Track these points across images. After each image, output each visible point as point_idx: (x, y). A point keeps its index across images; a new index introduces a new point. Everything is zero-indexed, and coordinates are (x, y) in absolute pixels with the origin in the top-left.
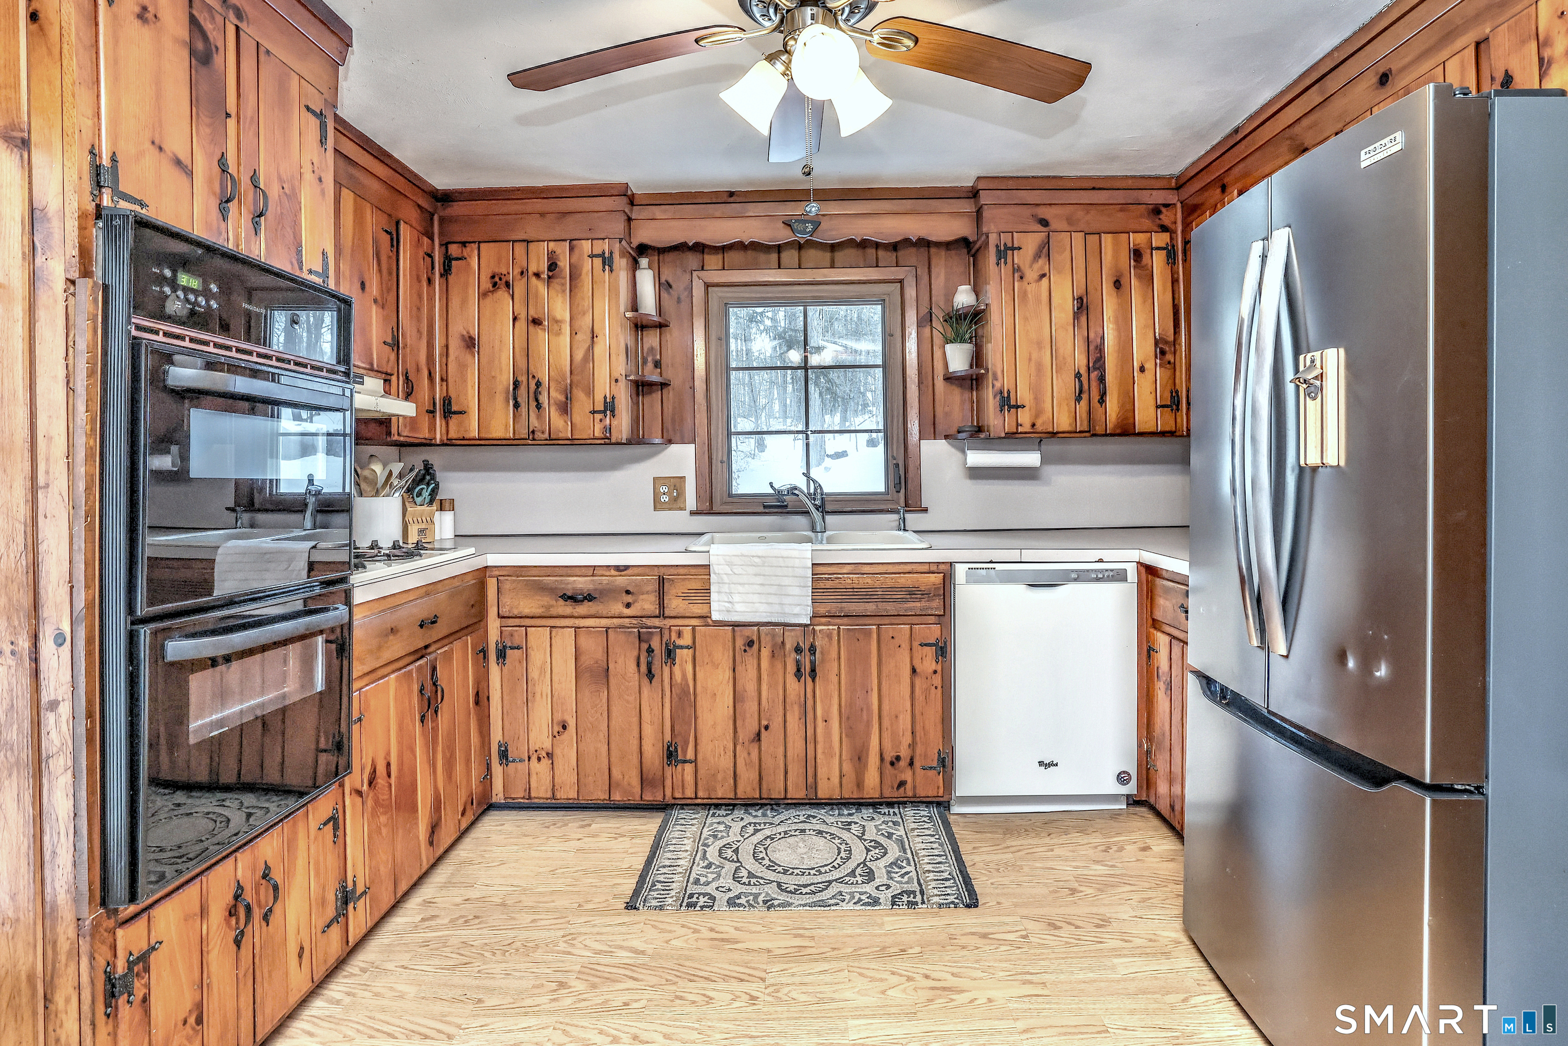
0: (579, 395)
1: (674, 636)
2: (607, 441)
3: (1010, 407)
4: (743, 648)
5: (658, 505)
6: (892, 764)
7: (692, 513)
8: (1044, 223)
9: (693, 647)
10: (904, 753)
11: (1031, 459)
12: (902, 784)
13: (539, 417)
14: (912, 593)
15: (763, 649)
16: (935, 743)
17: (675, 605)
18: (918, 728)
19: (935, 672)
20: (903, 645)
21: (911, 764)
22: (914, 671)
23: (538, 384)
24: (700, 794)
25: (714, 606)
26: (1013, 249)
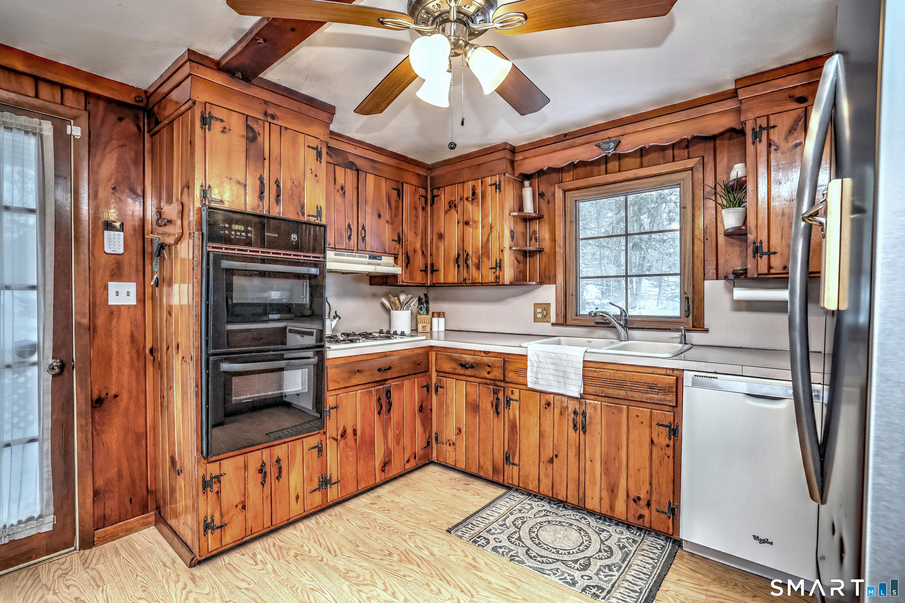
0: (485, 259)
1: (510, 393)
2: (497, 283)
4: (545, 406)
5: (536, 320)
6: (635, 501)
7: (553, 324)
9: (519, 401)
10: (643, 495)
12: (641, 516)
13: (468, 272)
14: (652, 387)
15: (556, 409)
16: (667, 494)
17: (510, 375)
18: (654, 481)
19: (668, 446)
20: (644, 422)
21: (649, 505)
22: (652, 442)
23: (468, 255)
24: (521, 485)
25: (529, 379)
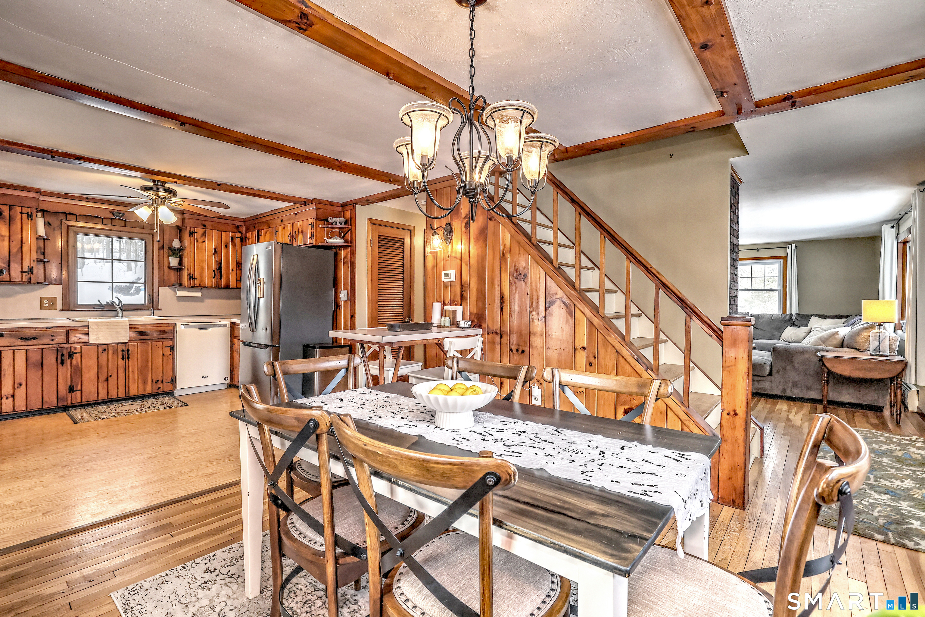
1: (72, 350)
2: (29, 283)
3: (193, 279)
4: (101, 352)
5: (42, 308)
6: (156, 383)
7: (60, 310)
8: (205, 226)
9: (81, 352)
10: (160, 379)
11: (199, 294)
12: (159, 388)
14: (162, 332)
15: (109, 352)
16: (170, 375)
17: (73, 339)
18: (165, 372)
19: (170, 355)
20: (160, 348)
22: (163, 355)
24: (83, 400)
25: (91, 339)
26: (195, 232)
